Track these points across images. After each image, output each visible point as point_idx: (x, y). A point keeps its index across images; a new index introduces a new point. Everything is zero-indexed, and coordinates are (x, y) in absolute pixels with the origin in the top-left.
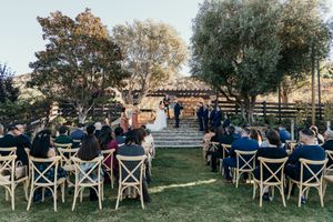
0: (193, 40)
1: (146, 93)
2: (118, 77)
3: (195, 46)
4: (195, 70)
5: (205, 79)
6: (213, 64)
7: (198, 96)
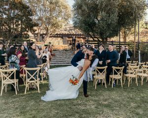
0: (74, 6)
1: (49, 35)
2: (31, 26)
3: (75, 10)
4: (75, 23)
5: (80, 28)
6: (85, 21)
7: (80, 38)
